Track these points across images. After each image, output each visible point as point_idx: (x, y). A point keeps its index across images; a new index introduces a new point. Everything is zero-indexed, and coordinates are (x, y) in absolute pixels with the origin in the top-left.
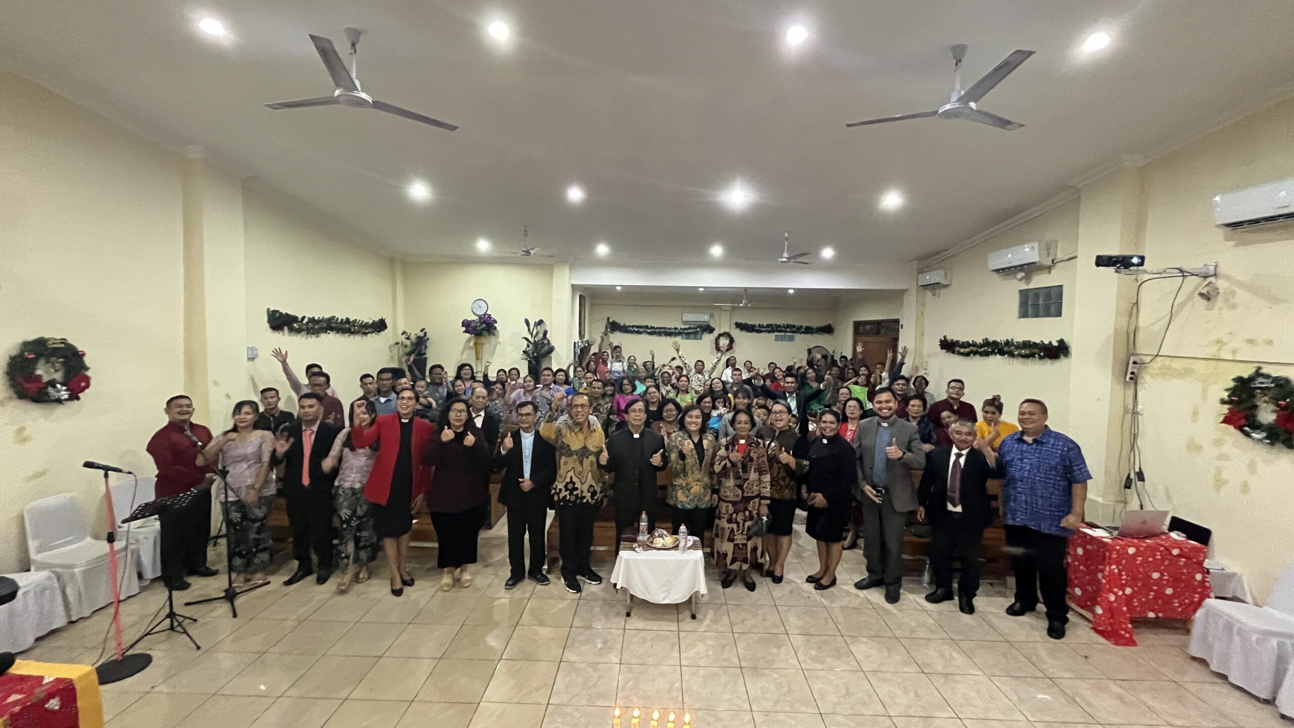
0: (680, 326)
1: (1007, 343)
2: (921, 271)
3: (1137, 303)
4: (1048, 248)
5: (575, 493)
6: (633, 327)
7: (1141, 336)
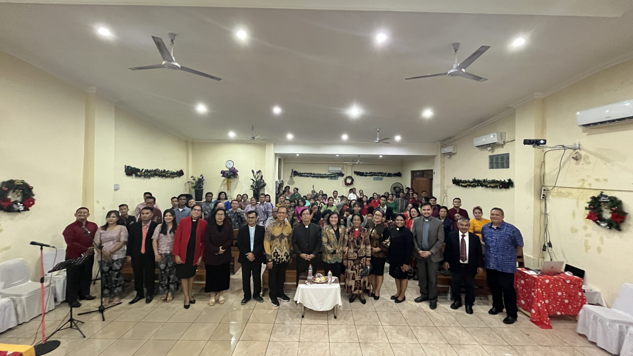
0: (328, 173)
1: (484, 181)
2: (442, 147)
3: (544, 162)
4: (501, 136)
5: (278, 257)
6: (305, 173)
7: (547, 178)
